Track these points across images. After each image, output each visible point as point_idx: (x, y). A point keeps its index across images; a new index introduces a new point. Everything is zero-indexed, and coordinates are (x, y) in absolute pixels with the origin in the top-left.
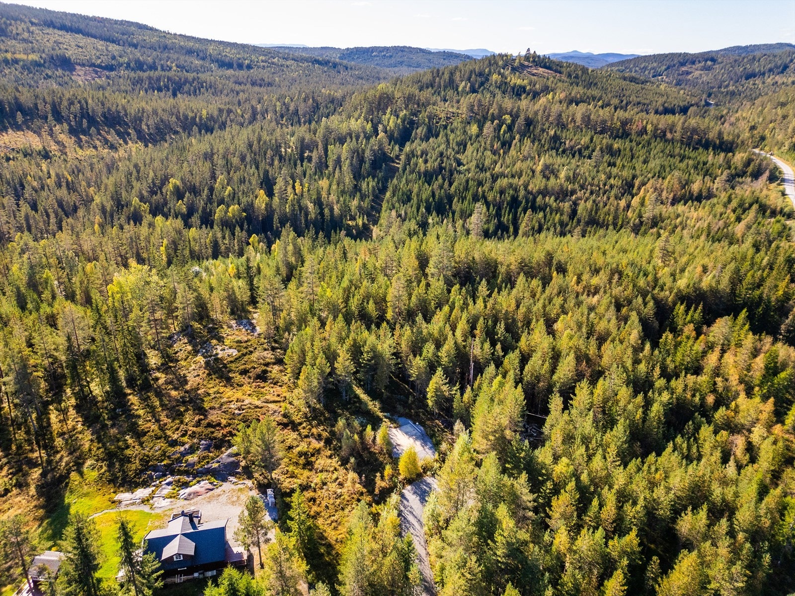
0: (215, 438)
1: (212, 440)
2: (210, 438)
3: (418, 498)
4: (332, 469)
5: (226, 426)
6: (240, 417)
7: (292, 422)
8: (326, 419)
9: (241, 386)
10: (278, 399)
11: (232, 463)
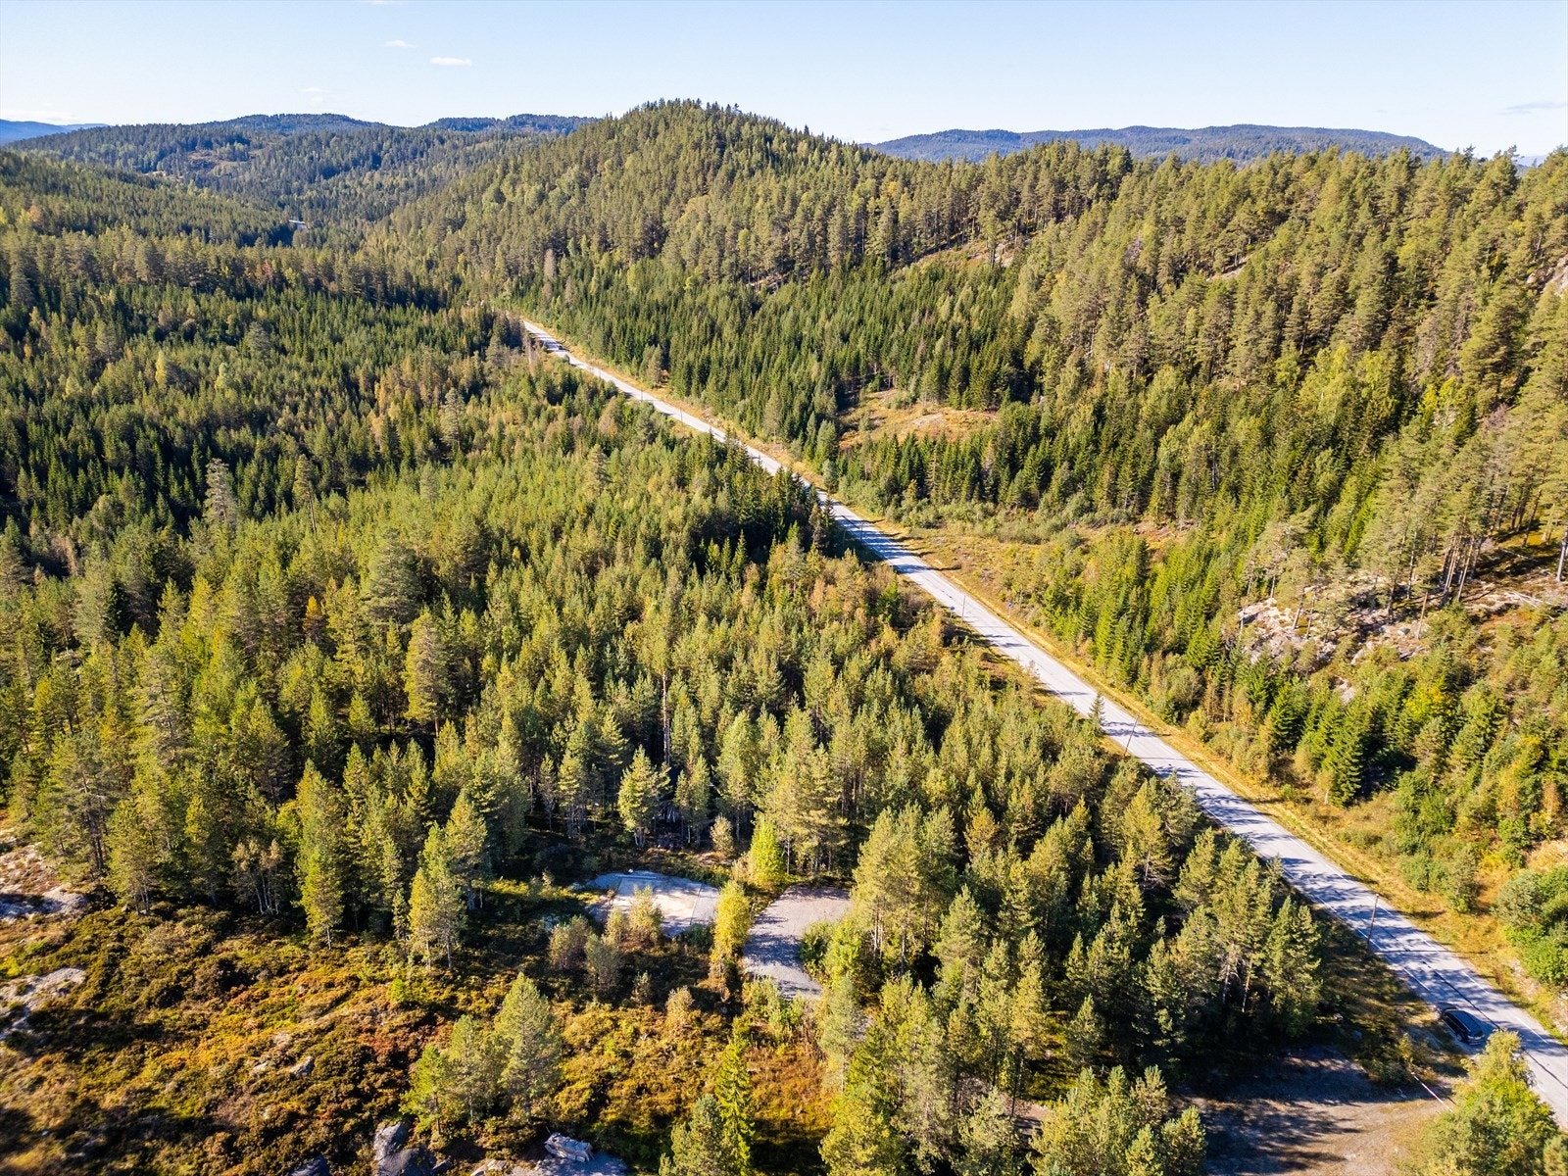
0: (321, 1146)
1: (316, 1155)
2: (307, 1155)
3: (778, 964)
4: (608, 1024)
5: (311, 1109)
6: (319, 1071)
7: (433, 1008)
8: (485, 961)
9: (205, 1024)
10: (337, 992)
11: (412, 1159)
